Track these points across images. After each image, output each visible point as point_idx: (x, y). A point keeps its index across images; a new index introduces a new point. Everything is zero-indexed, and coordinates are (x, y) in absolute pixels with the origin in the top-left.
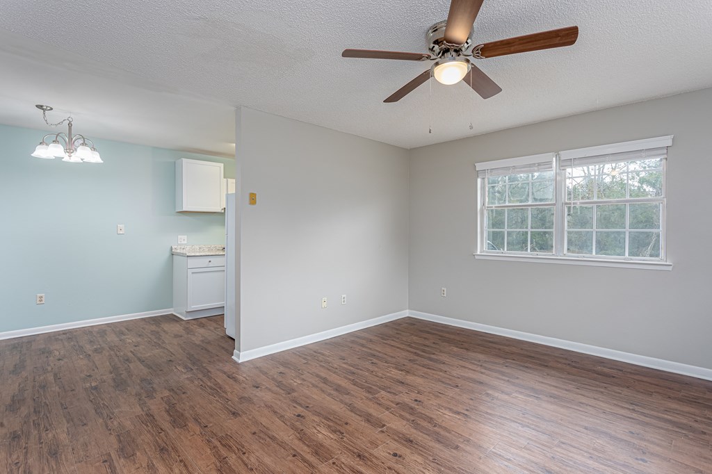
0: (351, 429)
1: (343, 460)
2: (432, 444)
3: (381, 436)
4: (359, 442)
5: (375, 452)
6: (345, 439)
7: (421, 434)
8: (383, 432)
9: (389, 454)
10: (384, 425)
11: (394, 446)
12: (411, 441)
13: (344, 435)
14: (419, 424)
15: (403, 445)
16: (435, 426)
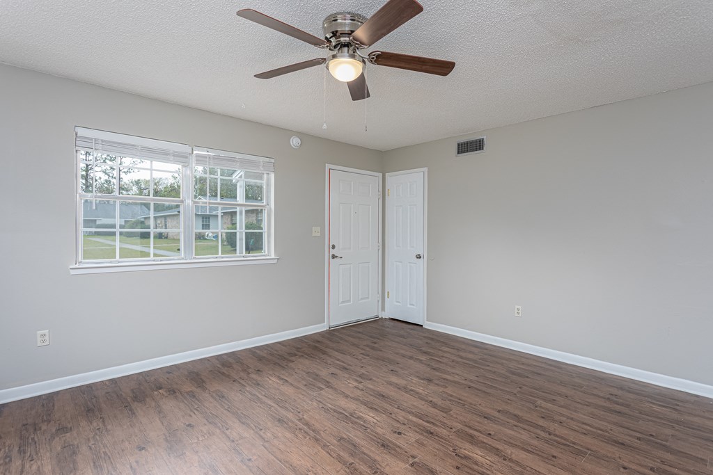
0: (450, 460)
1: (445, 431)
2: (362, 443)
3: (415, 452)
4: (437, 446)
5: (418, 437)
6: (451, 449)
7: (371, 454)
8: (413, 457)
9: (405, 435)
10: (412, 465)
11: (400, 442)
12: (383, 445)
13: (454, 454)
14: (370, 467)
15: (391, 442)
16: (351, 464)
